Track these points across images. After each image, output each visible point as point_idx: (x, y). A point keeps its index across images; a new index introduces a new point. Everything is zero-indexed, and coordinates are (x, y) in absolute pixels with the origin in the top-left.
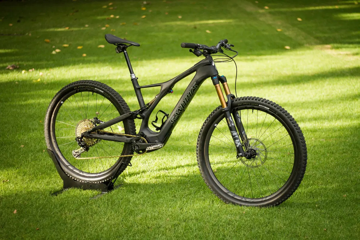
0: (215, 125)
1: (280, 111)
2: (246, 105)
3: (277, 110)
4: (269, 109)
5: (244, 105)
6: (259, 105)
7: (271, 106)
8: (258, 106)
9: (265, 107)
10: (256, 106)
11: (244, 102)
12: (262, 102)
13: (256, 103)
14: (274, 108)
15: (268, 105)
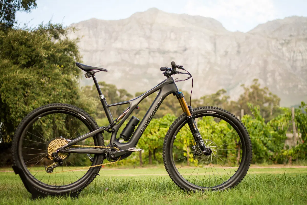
0: (175, 137)
1: (224, 112)
2: (197, 114)
3: (222, 111)
4: (215, 112)
5: (195, 115)
6: (208, 112)
7: (217, 110)
8: (206, 113)
9: (212, 112)
10: (205, 113)
11: (196, 112)
12: (209, 109)
13: (205, 111)
14: (219, 111)
15: (214, 109)
